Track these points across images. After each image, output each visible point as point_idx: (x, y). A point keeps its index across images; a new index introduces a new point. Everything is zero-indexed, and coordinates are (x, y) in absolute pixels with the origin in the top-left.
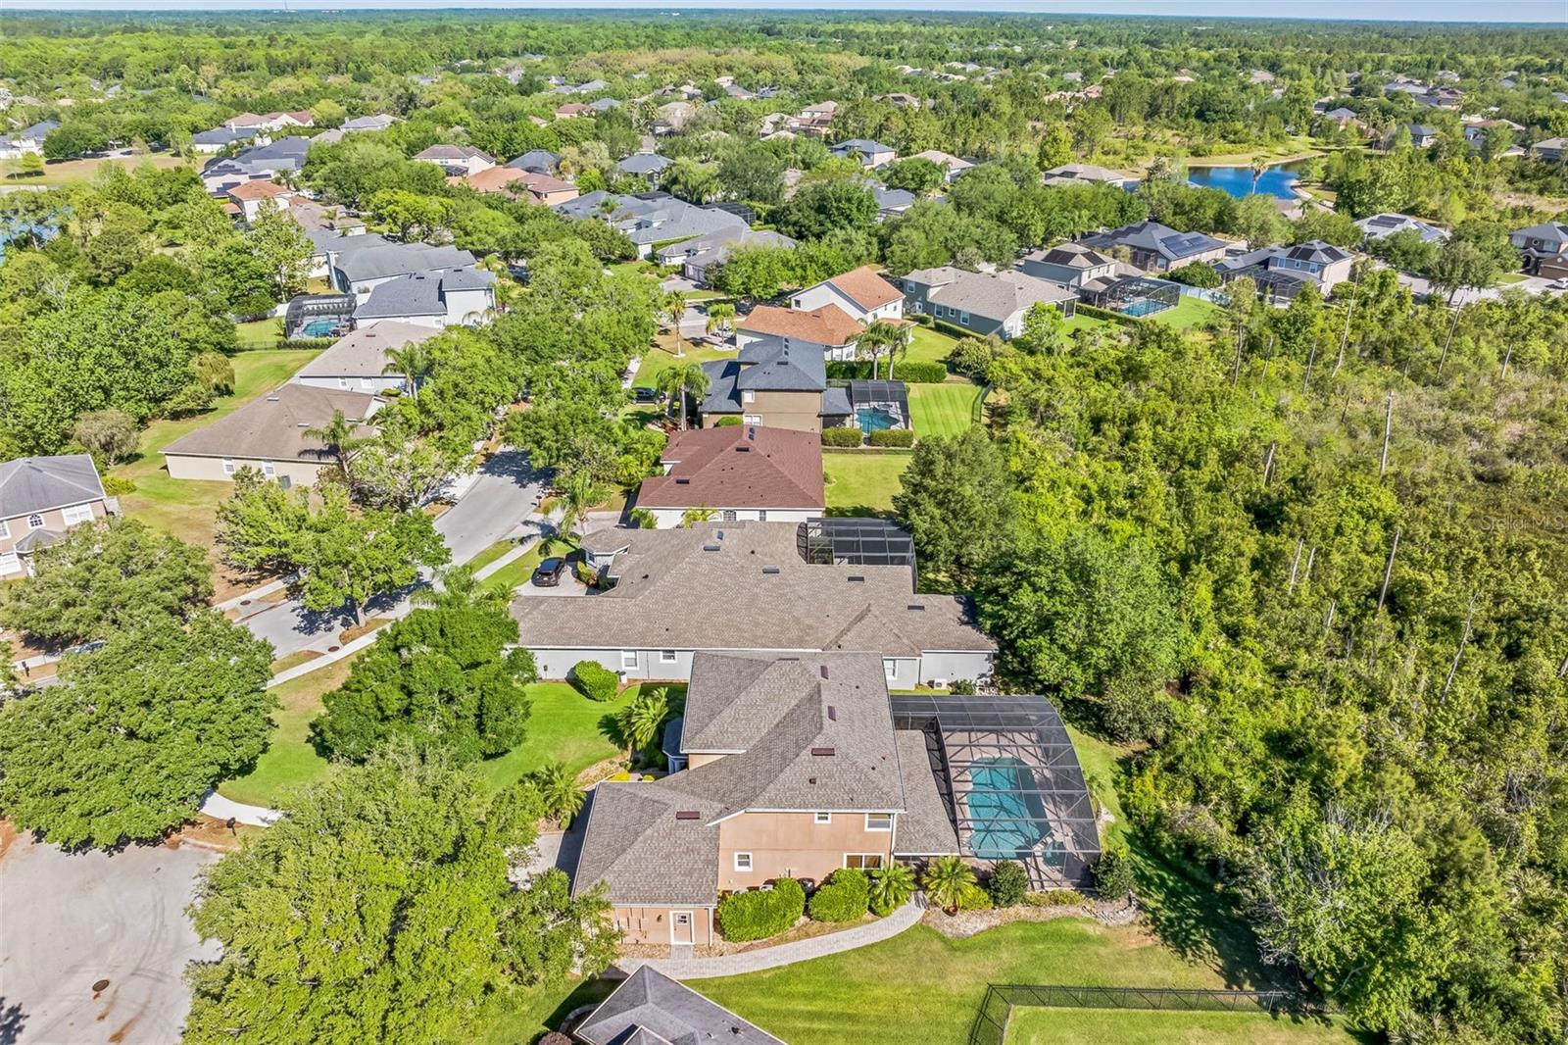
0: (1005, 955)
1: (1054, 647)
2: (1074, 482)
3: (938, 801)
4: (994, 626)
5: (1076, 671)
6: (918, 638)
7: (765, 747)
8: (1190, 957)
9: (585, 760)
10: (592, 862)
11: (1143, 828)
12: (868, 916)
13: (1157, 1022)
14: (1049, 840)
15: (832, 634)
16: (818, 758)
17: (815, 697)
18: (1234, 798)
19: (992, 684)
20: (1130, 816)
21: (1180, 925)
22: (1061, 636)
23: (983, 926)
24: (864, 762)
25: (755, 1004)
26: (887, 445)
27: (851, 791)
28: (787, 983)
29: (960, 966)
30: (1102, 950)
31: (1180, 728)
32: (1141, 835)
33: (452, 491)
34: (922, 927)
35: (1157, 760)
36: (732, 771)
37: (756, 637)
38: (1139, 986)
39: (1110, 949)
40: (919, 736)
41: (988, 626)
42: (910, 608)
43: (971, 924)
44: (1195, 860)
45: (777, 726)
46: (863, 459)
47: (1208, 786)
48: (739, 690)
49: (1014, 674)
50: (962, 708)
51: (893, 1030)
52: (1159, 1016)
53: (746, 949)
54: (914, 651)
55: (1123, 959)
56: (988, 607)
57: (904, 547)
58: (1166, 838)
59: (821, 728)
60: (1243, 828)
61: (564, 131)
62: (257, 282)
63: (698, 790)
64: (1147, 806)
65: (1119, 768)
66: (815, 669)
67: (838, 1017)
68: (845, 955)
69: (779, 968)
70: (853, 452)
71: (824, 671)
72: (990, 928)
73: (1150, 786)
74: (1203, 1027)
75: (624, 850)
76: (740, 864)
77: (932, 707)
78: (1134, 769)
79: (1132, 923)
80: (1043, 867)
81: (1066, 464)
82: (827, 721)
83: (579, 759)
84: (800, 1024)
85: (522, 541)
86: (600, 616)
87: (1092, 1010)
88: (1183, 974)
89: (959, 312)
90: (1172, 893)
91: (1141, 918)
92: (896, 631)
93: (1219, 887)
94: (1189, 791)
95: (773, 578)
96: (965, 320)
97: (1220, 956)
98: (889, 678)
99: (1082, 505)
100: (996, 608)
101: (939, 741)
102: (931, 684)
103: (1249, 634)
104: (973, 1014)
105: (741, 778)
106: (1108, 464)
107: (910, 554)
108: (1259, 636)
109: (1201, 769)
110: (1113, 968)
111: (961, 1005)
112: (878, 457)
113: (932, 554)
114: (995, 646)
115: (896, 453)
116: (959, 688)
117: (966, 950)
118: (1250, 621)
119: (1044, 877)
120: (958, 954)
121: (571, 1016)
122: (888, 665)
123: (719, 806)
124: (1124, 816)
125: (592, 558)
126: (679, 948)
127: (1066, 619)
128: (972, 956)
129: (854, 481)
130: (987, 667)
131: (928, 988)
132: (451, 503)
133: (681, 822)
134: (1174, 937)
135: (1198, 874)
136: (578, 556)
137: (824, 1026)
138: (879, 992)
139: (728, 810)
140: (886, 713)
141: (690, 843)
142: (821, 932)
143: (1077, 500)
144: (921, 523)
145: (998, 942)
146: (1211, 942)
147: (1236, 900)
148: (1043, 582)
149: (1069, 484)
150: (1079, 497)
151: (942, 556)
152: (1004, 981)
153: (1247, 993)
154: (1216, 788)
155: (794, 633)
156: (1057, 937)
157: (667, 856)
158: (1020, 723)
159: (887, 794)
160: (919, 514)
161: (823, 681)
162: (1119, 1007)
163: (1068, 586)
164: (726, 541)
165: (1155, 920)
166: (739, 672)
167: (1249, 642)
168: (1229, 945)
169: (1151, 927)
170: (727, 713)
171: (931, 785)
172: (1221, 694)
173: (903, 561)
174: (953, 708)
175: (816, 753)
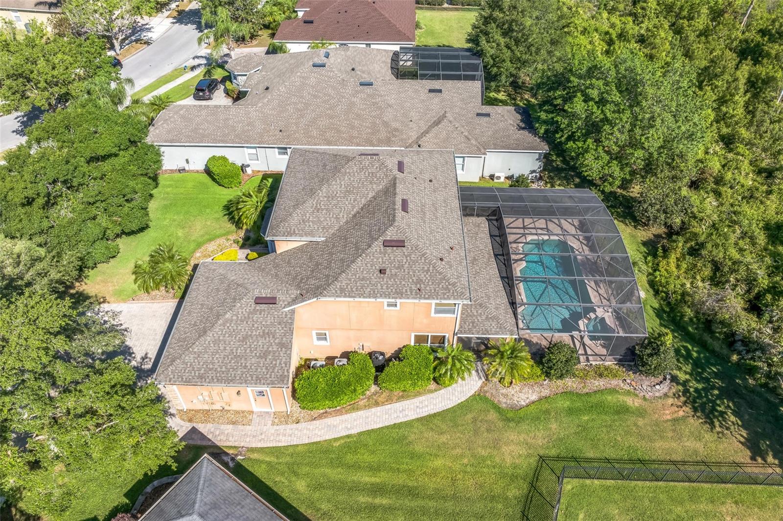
0: (554, 426)
1: (600, 149)
2: (600, 30)
3: (497, 284)
4: (546, 131)
5: (615, 169)
6: (484, 139)
7: (342, 237)
8: (718, 429)
9: (207, 237)
10: (179, 340)
11: (669, 304)
12: (433, 385)
13: (694, 497)
14: (592, 315)
15: (414, 135)
16: (389, 250)
17: (390, 190)
18: (751, 281)
19: (541, 178)
20: (657, 293)
21: (706, 396)
22: (607, 139)
23: (534, 397)
24: (432, 253)
25: (324, 475)
26: (463, 5)
27: (419, 281)
28: (355, 452)
29: (513, 436)
30: (641, 422)
31: (695, 217)
32: (668, 310)
33: (150, 35)
34: (479, 397)
35: (680, 245)
36: (311, 258)
37: (352, 137)
38: (675, 457)
39: (647, 421)
40: (483, 222)
41: (542, 131)
42: (478, 115)
43: (524, 394)
44: (712, 332)
45: (355, 216)
46: (445, 14)
47: (726, 269)
48: (322, 181)
49: (558, 170)
50: (521, 199)
51: (449, 505)
52: (696, 490)
53: (320, 417)
54: (481, 149)
55: (659, 431)
56: (543, 116)
57: (475, 68)
58: (689, 312)
59: (394, 220)
60: (755, 307)
63: (281, 274)
64: (674, 286)
65: (643, 249)
66: (392, 163)
67: (399, 491)
68: (409, 424)
69: (348, 436)
70: (438, 9)
71: (401, 166)
72: (540, 399)
73: (673, 267)
74: (736, 503)
75: (205, 332)
76: (319, 339)
77: (494, 198)
78: (660, 252)
79: (666, 395)
80: (587, 340)
81: (593, 17)
82: (400, 213)
83: (202, 236)
84: (363, 499)
85: (193, 68)
86: (227, 119)
87: (633, 483)
88: (713, 446)
90: (697, 364)
91: (674, 391)
92: (466, 134)
93: (735, 358)
94: (707, 272)
95: (368, 90)
97: (743, 426)
98: (459, 172)
99: (606, 47)
100: (550, 116)
101: (501, 227)
102: (492, 177)
103: (741, 143)
104: (525, 486)
105: (317, 264)
106: (623, 19)
107: (480, 73)
108: (750, 144)
109: (721, 255)
110: (652, 441)
111: (514, 478)
112: (456, 13)
113: (496, 75)
114: (547, 147)
115: (469, 10)
116: (517, 182)
117: (519, 421)
118: (744, 133)
119: (589, 352)
120: (512, 424)
121: (149, 489)
122: (459, 161)
123: (295, 292)
124: (652, 292)
125: (235, 78)
126: (261, 415)
127: (612, 124)
128: (524, 426)
129: (438, 27)
130: (537, 165)
131: (484, 459)
132: (148, 43)
133: (258, 307)
134: (703, 407)
135: (716, 346)
136: (229, 78)
137: (385, 501)
138: (438, 463)
139: (301, 297)
140: (456, 204)
141: (267, 326)
142: (389, 400)
143: (602, 42)
144: (489, 49)
145: (547, 412)
146: (735, 413)
147: (751, 371)
148: (594, 93)
149: (596, 30)
150: (603, 40)
151: (503, 78)
152: (553, 452)
153: (770, 465)
154: (732, 271)
155: (383, 135)
156: (599, 408)
157: (245, 338)
158: (567, 212)
159: (454, 284)
160: (488, 42)
161: (399, 175)
162: (657, 480)
163: (616, 97)
164: (332, 59)
165: (686, 392)
166: (325, 165)
167: (741, 148)
168: (750, 415)
169: (683, 399)
170: (310, 203)
171: (492, 270)
172: (723, 189)
173: (473, 78)
174: (512, 199)
175: (387, 244)
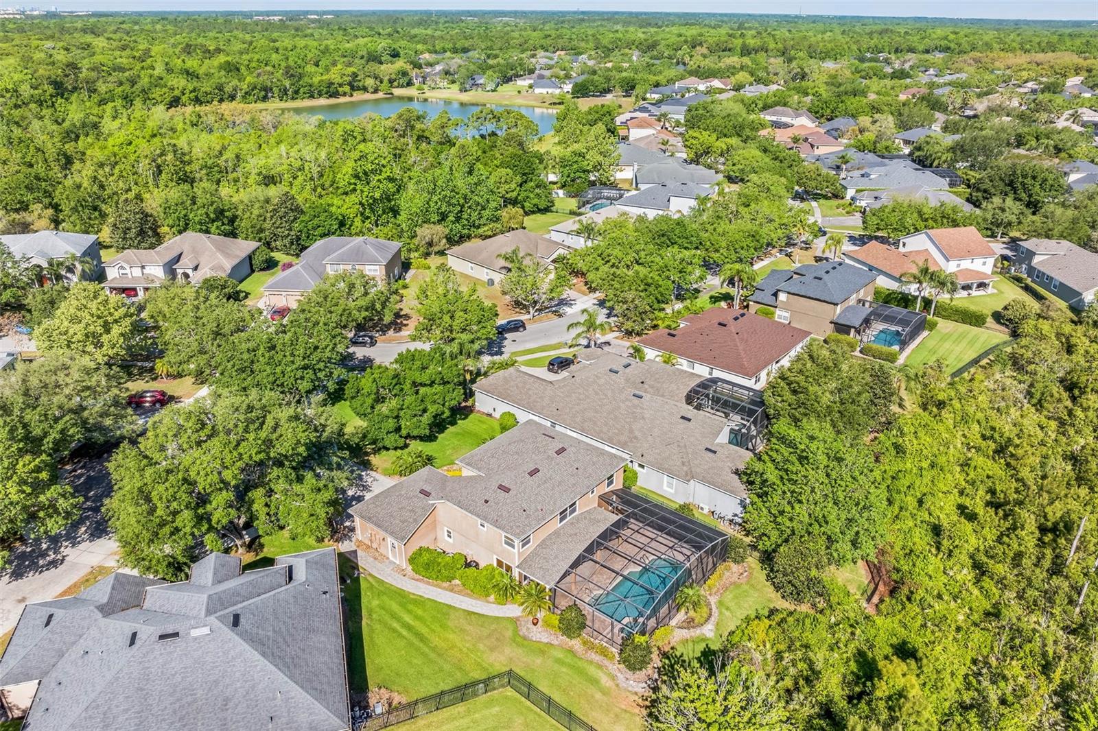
0: (538, 661)
6: (696, 469)
12: (492, 599)
16: (499, 491)
17: (537, 461)
23: (545, 641)
24: (522, 504)
25: (390, 605)
28: (416, 605)
29: (507, 651)
30: (598, 695)
31: (831, 607)
34: (515, 621)
38: (596, 726)
39: (604, 698)
40: (613, 519)
42: (707, 449)
43: (539, 635)
51: (434, 656)
53: (417, 580)
54: (687, 477)
55: (606, 707)
61: (876, 105)
62: (582, 175)
66: (555, 446)
67: (417, 634)
68: (458, 609)
69: (421, 597)
71: (561, 451)
72: (548, 643)
79: (637, 693)
82: (524, 474)
85: (571, 347)
89: (1052, 278)
91: (646, 694)
94: (783, 646)
95: (636, 401)
96: (1055, 287)
110: (592, 708)
111: (483, 669)
114: (746, 496)
117: (521, 645)
120: (514, 644)
123: (441, 495)
126: (391, 562)
128: (519, 650)
130: (739, 510)
131: (478, 651)
132: (560, 316)
133: (420, 495)
137: (404, 632)
138: (452, 636)
139: (441, 498)
140: (583, 490)
141: (416, 506)
142: (460, 593)
145: (543, 652)
154: (795, 651)
156: (581, 671)
157: (402, 508)
159: (517, 527)
161: (552, 454)
164: (627, 369)
169: (648, 703)
